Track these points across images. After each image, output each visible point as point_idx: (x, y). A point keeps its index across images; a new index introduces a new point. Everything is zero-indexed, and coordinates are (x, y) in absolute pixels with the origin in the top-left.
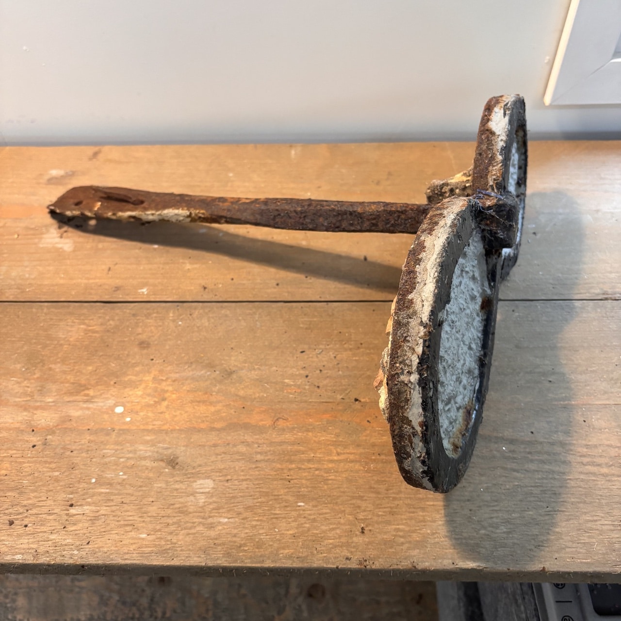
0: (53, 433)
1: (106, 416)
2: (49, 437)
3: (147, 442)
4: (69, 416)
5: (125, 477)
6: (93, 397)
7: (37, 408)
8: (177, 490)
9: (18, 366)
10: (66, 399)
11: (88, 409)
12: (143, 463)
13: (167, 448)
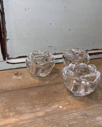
0: (45, 117)
1: (58, 109)
2: (45, 118)
3: (75, 112)
4: (47, 112)
5: (76, 122)
6: (51, 106)
7: (36, 112)
8: (93, 121)
9: (23, 104)
10: (44, 108)
11: (52, 109)
12: (78, 117)
13: (81, 113)
